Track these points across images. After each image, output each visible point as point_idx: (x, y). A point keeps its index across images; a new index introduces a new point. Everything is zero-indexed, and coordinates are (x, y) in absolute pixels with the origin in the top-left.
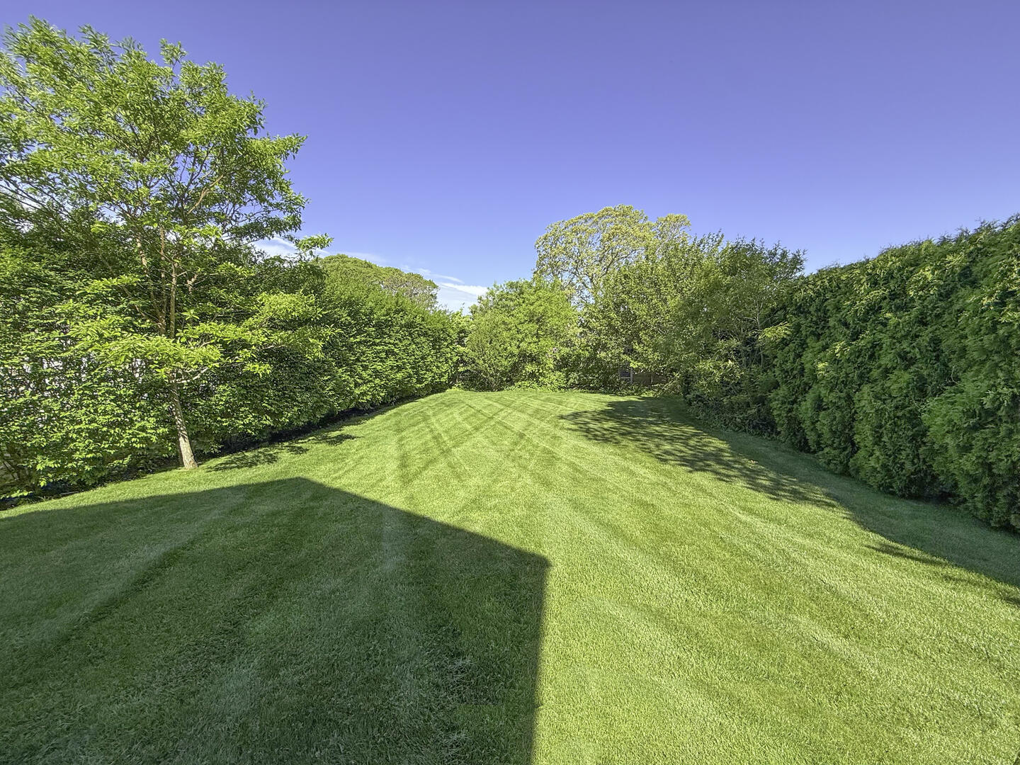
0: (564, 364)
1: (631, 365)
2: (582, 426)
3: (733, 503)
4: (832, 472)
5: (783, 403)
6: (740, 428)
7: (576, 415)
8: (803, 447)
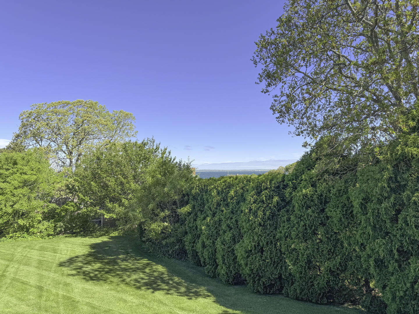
0: (49, 216)
1: (105, 216)
2: (79, 270)
3: (175, 306)
4: (210, 277)
5: (190, 243)
6: (171, 256)
7: (71, 261)
8: (198, 263)
